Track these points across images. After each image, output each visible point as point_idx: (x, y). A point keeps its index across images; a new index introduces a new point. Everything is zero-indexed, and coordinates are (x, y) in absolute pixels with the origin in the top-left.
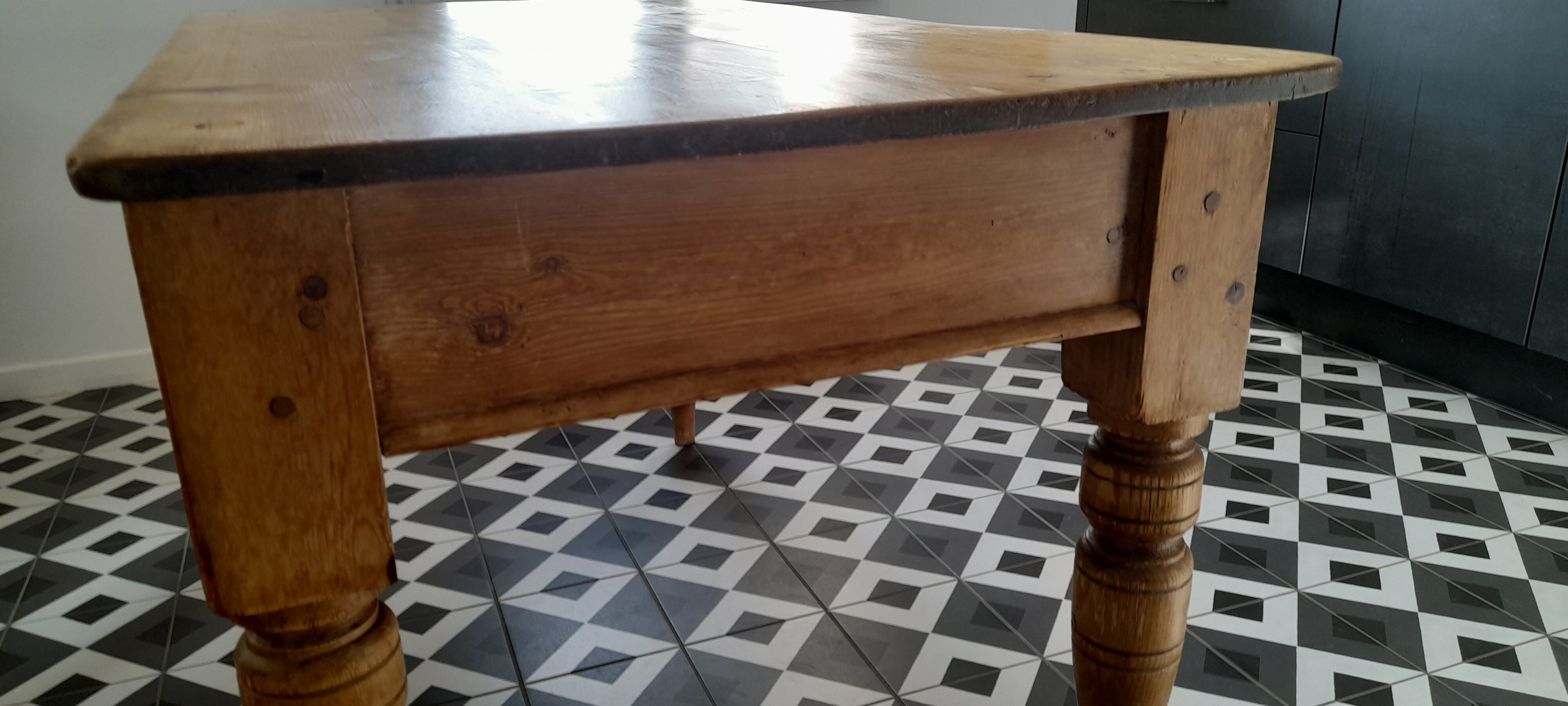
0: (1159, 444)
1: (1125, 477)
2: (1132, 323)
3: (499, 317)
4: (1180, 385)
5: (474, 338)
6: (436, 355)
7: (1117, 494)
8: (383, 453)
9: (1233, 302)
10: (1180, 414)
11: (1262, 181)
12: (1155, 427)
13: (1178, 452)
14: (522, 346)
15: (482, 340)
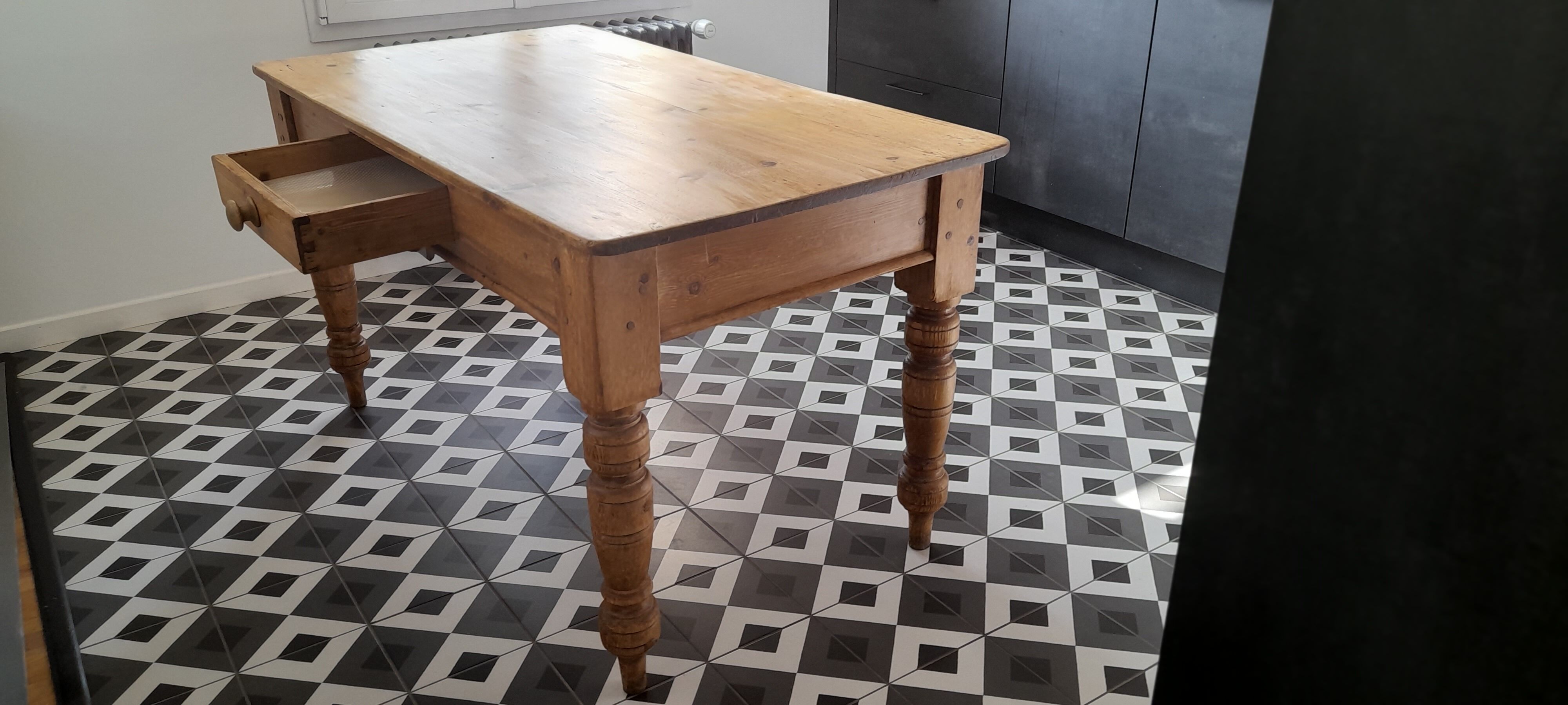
0: (941, 311)
2: (930, 259)
3: (697, 282)
4: (950, 283)
5: (689, 292)
6: (675, 300)
7: (924, 336)
8: (661, 340)
9: (970, 245)
10: (949, 297)
11: (980, 192)
12: (940, 303)
13: (949, 314)
14: (705, 293)
15: (692, 293)
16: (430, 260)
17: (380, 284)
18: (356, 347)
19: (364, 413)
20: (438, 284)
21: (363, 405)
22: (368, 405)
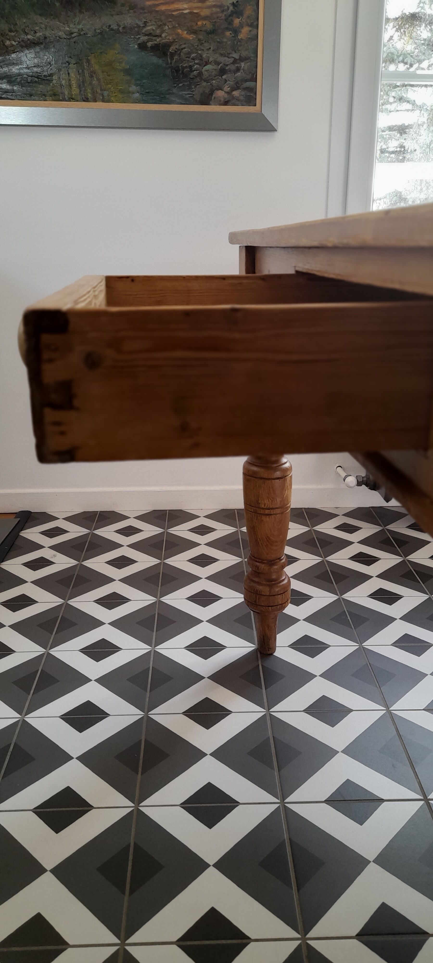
16: (387, 501)
17: (335, 516)
18: (274, 584)
19: (269, 663)
20: (391, 527)
21: (270, 652)
22: (274, 654)
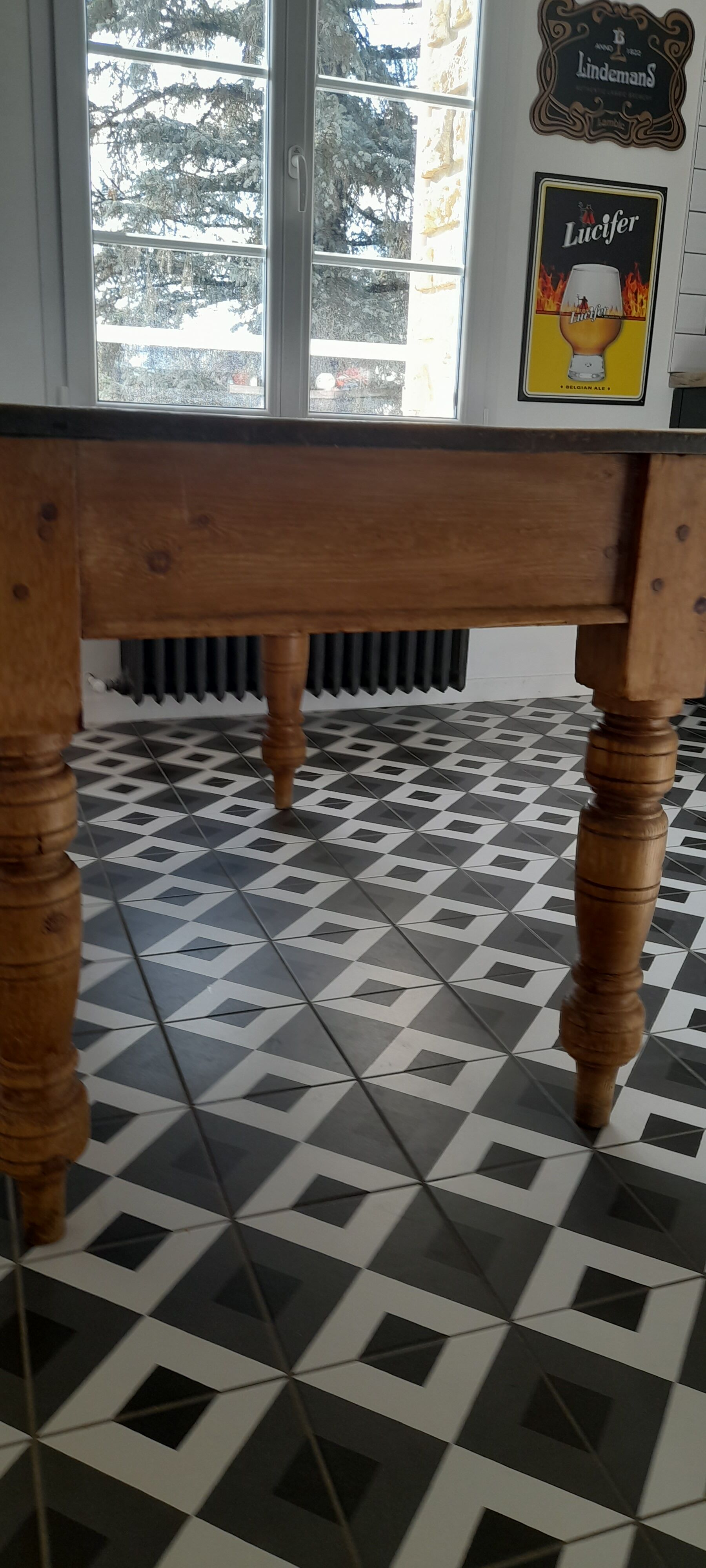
0: (641, 719)
1: (616, 746)
2: (621, 620)
3: (165, 553)
4: (658, 670)
5: (147, 566)
8: (83, 638)
10: (657, 696)
13: (656, 729)
14: (179, 576)
15: (153, 568)
